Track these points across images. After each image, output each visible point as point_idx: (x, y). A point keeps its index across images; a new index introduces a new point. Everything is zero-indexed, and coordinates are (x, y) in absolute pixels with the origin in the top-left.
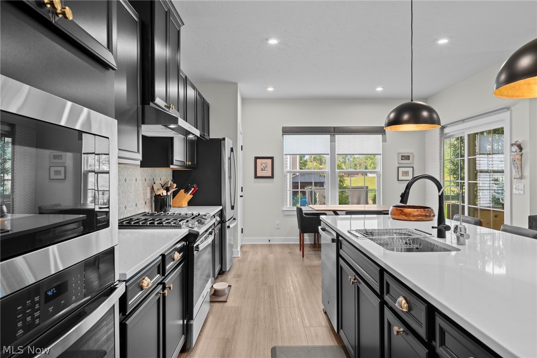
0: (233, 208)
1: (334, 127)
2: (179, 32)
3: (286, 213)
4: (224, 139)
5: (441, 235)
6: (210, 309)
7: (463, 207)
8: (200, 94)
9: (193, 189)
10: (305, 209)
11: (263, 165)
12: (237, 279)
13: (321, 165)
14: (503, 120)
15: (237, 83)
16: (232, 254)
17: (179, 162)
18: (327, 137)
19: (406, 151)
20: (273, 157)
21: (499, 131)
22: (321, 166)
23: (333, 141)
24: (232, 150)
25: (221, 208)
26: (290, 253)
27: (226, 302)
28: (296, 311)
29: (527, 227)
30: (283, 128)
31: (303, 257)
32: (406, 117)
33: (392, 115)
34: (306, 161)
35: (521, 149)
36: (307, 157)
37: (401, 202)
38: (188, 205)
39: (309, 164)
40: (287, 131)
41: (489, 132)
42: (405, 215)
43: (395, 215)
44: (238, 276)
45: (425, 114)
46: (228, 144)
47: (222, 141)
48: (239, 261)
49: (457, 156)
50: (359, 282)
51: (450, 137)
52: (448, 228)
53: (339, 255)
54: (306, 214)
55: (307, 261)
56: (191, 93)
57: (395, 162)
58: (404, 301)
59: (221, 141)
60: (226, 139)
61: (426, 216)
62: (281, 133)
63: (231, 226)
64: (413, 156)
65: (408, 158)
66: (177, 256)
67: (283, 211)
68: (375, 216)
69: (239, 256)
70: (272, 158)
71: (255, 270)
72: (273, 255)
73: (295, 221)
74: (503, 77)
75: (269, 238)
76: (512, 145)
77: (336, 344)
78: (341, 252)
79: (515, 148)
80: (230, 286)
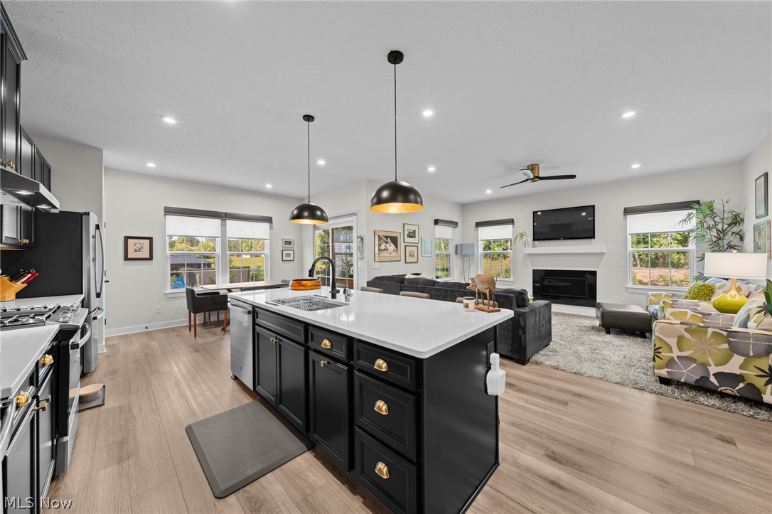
0: (98, 295)
1: (225, 213)
2: (18, 67)
3: (169, 296)
4: (87, 214)
5: (334, 296)
6: (79, 420)
7: (329, 279)
8: (38, 152)
9: (30, 275)
10: (198, 289)
11: (138, 246)
12: (111, 377)
13: (192, 246)
14: (353, 221)
15: (102, 150)
16: (97, 351)
17: (10, 239)
18: (218, 222)
19: (288, 238)
20: (152, 238)
21: (350, 228)
22: (193, 248)
23: (224, 225)
24: (97, 227)
25: (81, 297)
26: (177, 336)
27: (103, 404)
28: (203, 387)
29: (366, 286)
30: (165, 208)
31: (195, 336)
32: (306, 214)
33: (295, 212)
34: (174, 242)
35: (362, 240)
36: (175, 238)
37: (309, 276)
38: (16, 298)
39: (179, 246)
40: (169, 211)
41: (344, 228)
42: (303, 286)
43: (295, 287)
44: (111, 373)
45: (319, 213)
46: (93, 220)
47: (84, 216)
48: (106, 356)
49: (324, 243)
50: (281, 341)
51: (320, 229)
52: (338, 292)
53: (254, 324)
54: (198, 294)
55: (200, 340)
56: (26, 148)
57: (280, 246)
58: (328, 342)
59: (82, 216)
60: (91, 214)
61: (317, 286)
62: (163, 213)
63: (99, 317)
64: (294, 242)
65: (289, 243)
66: (49, 359)
67: (166, 294)
68: (264, 290)
69: (105, 351)
70: (150, 239)
71: (135, 362)
72: (155, 342)
73: (184, 302)
74: (375, 200)
75: (146, 325)
76: (358, 237)
77: (252, 400)
78: (258, 321)
79: (360, 239)
80: (104, 386)
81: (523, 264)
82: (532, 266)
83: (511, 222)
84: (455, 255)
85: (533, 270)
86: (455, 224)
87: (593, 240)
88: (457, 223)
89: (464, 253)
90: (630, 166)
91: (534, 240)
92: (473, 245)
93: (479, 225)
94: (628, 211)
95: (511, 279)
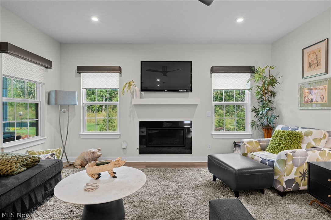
81: (130, 116)
82: (139, 118)
83: (118, 70)
84: (47, 106)
85: (140, 121)
86: (47, 64)
87: (190, 93)
88: (50, 63)
89: (61, 102)
90: (236, 19)
91: (142, 90)
92: (74, 93)
93: (81, 69)
94: (214, 70)
95: (118, 133)
